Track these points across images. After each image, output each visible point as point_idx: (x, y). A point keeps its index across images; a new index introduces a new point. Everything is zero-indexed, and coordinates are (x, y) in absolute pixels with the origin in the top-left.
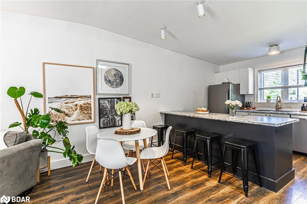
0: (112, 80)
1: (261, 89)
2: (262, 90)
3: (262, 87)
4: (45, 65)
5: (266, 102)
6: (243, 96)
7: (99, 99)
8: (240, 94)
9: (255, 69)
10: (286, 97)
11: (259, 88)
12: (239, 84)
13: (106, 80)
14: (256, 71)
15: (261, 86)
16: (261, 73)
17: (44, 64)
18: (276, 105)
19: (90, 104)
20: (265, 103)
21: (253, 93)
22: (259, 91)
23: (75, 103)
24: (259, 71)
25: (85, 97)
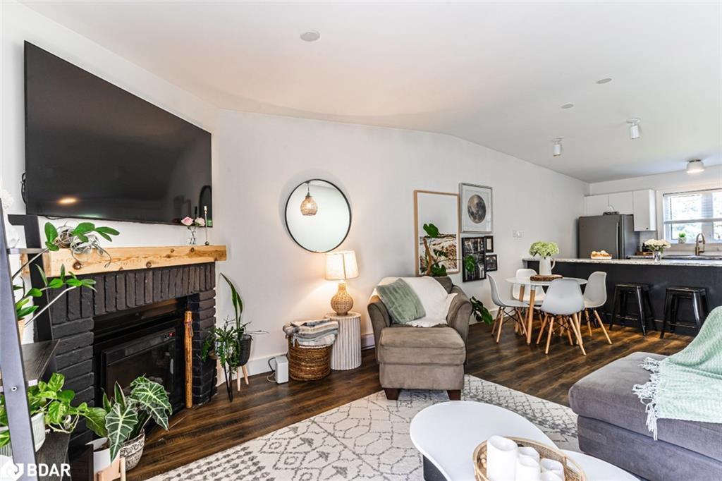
0: (475, 212)
1: (667, 223)
2: (670, 225)
3: (669, 220)
4: (418, 193)
5: (677, 242)
6: (638, 233)
7: (462, 239)
8: (635, 230)
9: (657, 191)
11: (664, 221)
12: (632, 215)
13: (469, 211)
14: (659, 194)
15: (666, 218)
16: (667, 197)
17: (416, 192)
18: (696, 248)
19: (455, 246)
20: (676, 244)
21: (655, 230)
22: (665, 226)
23: (441, 245)
24: (663, 195)
25: (450, 236)
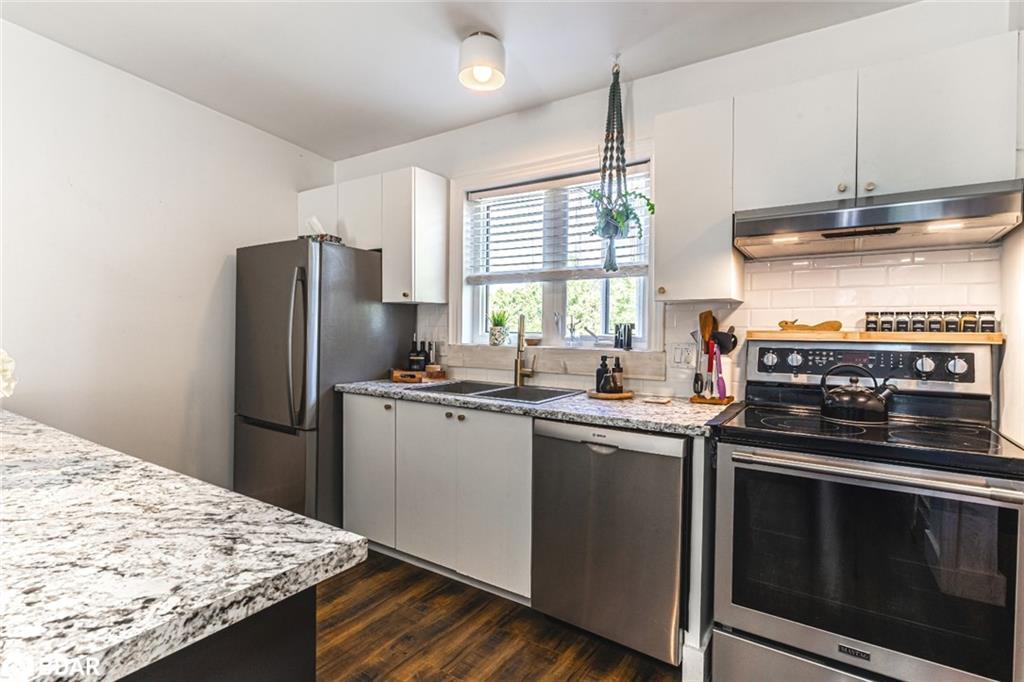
1: (474, 281)
2: (482, 288)
3: (482, 272)
5: (487, 342)
8: (384, 301)
9: (452, 181)
10: (557, 323)
11: (466, 274)
12: (380, 251)
14: (457, 193)
15: (478, 268)
18: (516, 361)
20: (484, 347)
21: (442, 301)
22: (467, 291)
24: (468, 193)
